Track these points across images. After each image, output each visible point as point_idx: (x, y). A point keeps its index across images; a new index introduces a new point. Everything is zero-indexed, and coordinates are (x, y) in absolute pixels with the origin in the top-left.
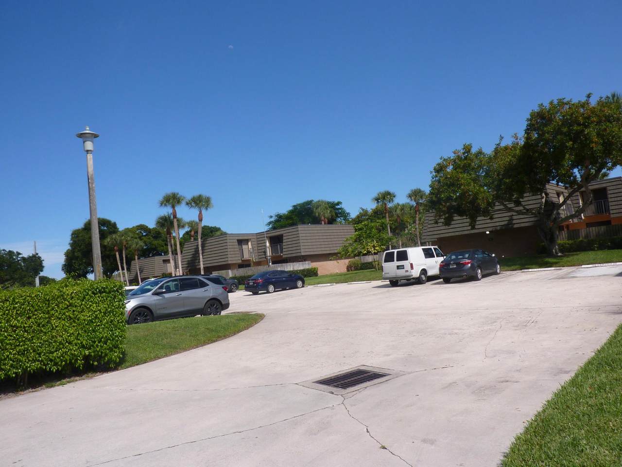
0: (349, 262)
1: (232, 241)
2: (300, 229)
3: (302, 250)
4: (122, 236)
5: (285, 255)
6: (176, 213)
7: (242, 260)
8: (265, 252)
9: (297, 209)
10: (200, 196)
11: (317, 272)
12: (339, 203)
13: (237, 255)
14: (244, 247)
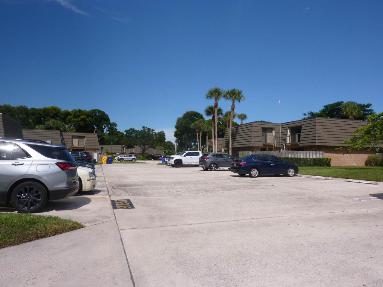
0: (369, 157)
1: (256, 128)
2: (317, 121)
3: (317, 141)
4: (201, 123)
5: (301, 144)
6: (217, 103)
7: (264, 145)
8: (285, 140)
9: (328, 109)
10: (234, 90)
11: (329, 162)
12: (368, 105)
13: (260, 140)
14: (268, 134)
